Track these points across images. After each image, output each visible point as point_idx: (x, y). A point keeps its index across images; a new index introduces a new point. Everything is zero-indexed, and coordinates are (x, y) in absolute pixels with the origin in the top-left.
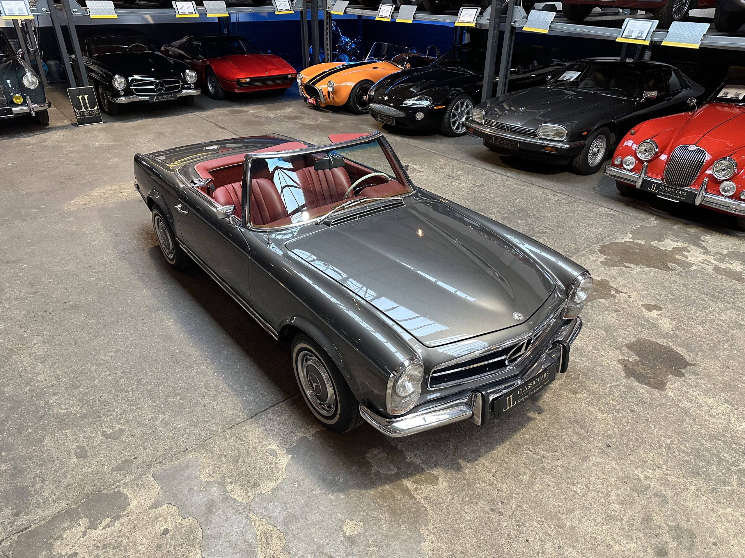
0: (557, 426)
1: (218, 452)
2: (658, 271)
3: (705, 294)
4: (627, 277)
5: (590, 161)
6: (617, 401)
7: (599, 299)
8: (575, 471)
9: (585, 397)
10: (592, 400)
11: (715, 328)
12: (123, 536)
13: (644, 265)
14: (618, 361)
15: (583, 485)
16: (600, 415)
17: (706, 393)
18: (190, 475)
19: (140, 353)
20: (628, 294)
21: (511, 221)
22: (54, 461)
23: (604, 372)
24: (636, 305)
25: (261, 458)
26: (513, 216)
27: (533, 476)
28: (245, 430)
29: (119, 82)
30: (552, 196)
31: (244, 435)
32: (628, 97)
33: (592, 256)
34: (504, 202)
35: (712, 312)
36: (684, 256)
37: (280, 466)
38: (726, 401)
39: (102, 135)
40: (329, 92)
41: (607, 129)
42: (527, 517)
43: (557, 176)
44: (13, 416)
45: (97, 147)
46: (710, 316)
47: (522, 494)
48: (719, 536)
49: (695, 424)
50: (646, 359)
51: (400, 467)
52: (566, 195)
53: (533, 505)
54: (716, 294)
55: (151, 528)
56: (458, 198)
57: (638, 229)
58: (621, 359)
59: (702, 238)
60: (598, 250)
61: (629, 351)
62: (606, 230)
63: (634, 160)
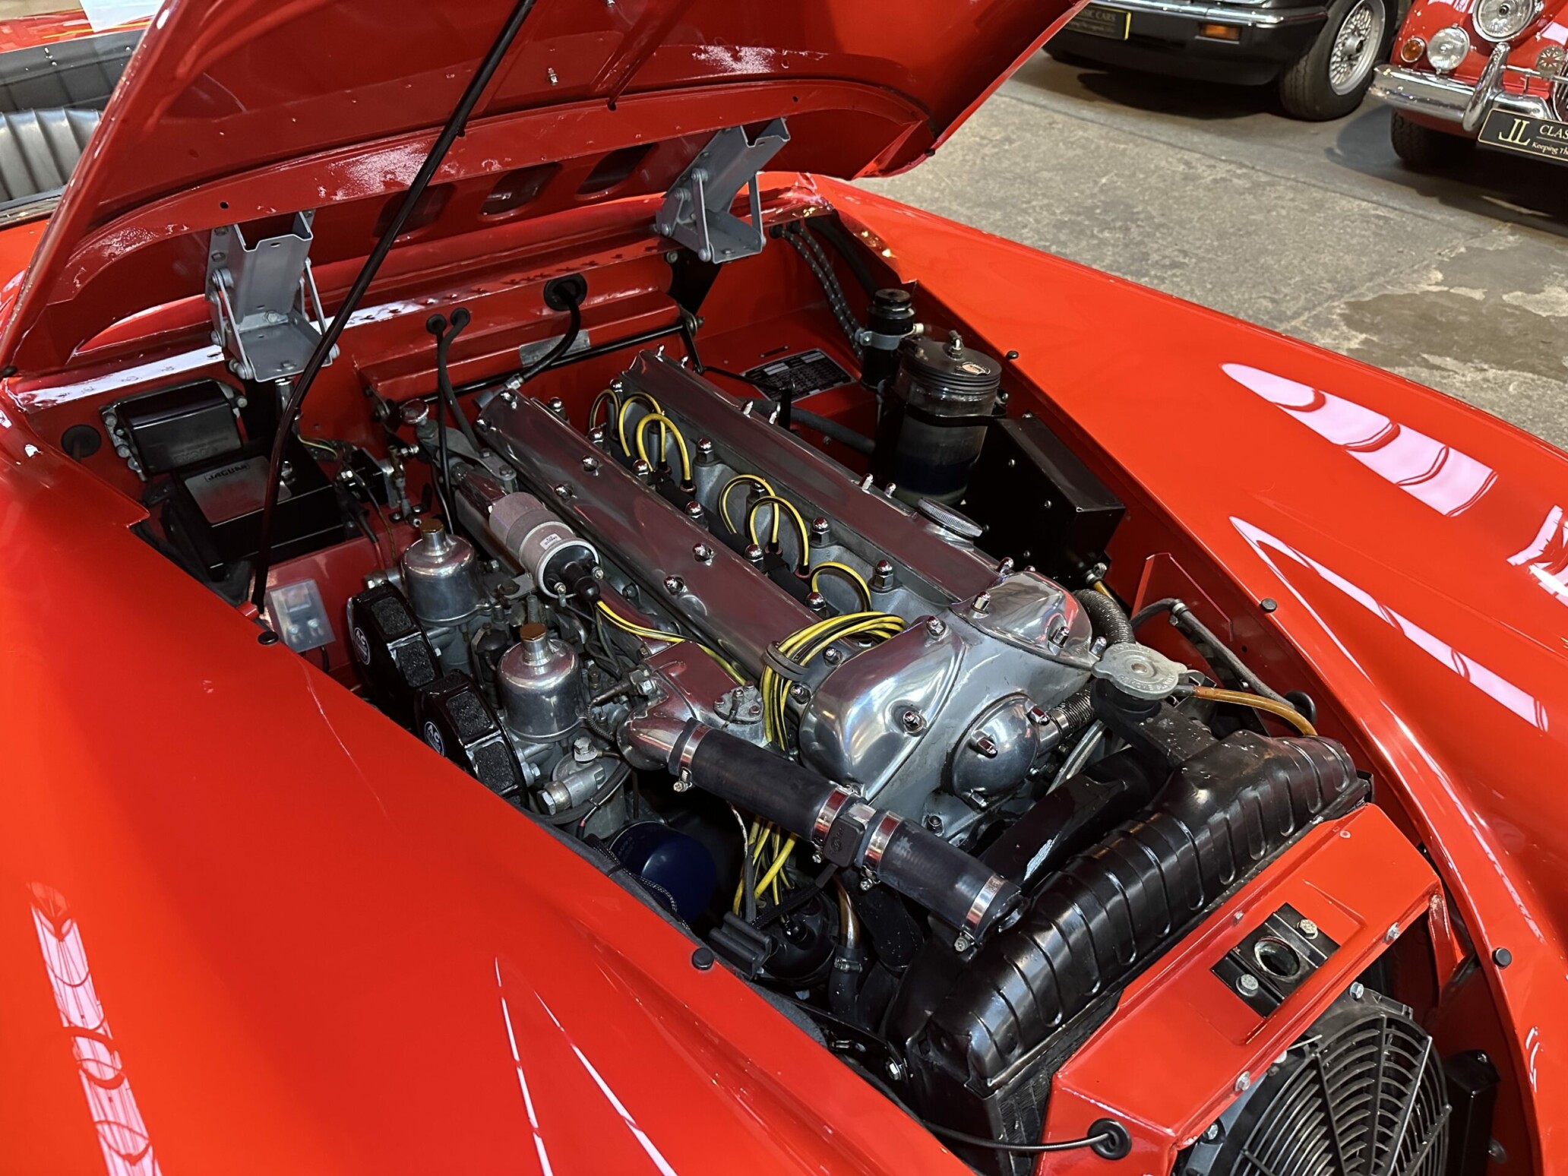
2: (1533, 380)
5: (1335, 80)
13: (1486, 362)
26: (1088, 219)
30: (1204, 168)
33: (1323, 334)
34: (1065, 183)
52: (1246, 166)
57: (1460, 257)
60: (1340, 315)
62: (1364, 259)
63: (1463, 41)
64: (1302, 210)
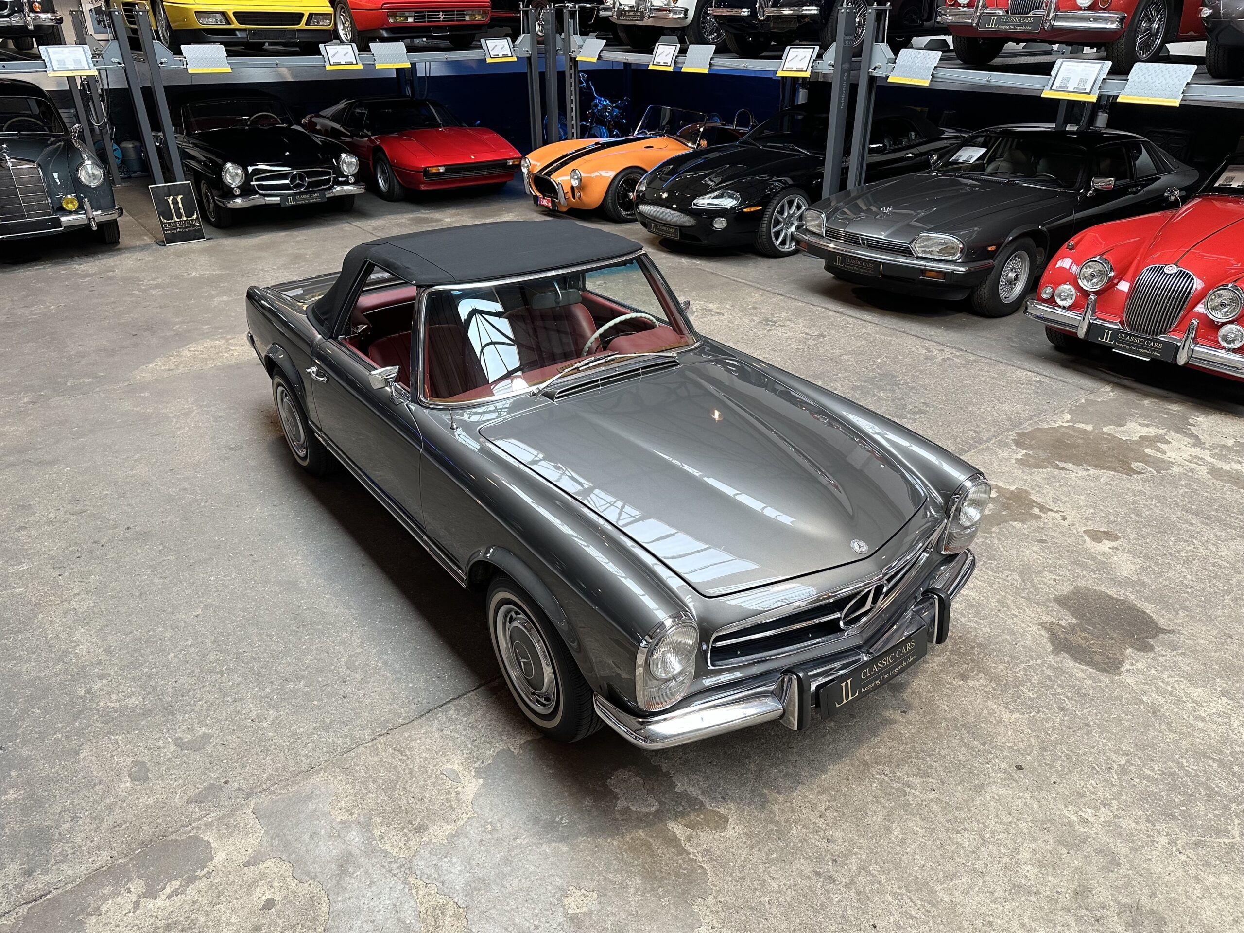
0: (932, 733)
1: (363, 773)
2: (1114, 475)
3: (1193, 514)
4: (1060, 486)
5: (1003, 295)
6: (1036, 692)
7: (1011, 523)
8: (961, 809)
9: (983, 685)
10: (995, 690)
11: (1209, 570)
12: (198, 910)
13: (1090, 465)
14: (1041, 624)
15: (974, 833)
16: (1006, 716)
17: (1190, 678)
18: (315, 810)
19: (244, 610)
20: (1062, 514)
21: (868, 393)
22: (95, 785)
23: (1016, 644)
24: (1075, 531)
25: (434, 784)
26: (871, 385)
27: (889, 817)
28: (409, 736)
29: (233, 175)
30: (937, 351)
31: (407, 745)
32: (1066, 188)
33: (1003, 451)
34: (856, 363)
35: (1205, 544)
36: (1159, 450)
37: (463, 797)
38: (1224, 694)
39: (203, 259)
40: (572, 188)
41: (1030, 241)
42: (877, 886)
43: (947, 318)
44: (33, 712)
45: (194, 279)
46: (1201, 550)
47: (869, 848)
48: (1205, 922)
49: (1171, 731)
50: (1089, 621)
51: (663, 800)
52: (962, 350)
53: (887, 865)
54: (1213, 513)
55: (246, 898)
56: (780, 356)
57: (1082, 405)
58: (1046, 623)
59: (1190, 421)
60: (1013, 440)
61: (1059, 608)
62: (1027, 407)
63: (1074, 292)
64: (994, 378)
